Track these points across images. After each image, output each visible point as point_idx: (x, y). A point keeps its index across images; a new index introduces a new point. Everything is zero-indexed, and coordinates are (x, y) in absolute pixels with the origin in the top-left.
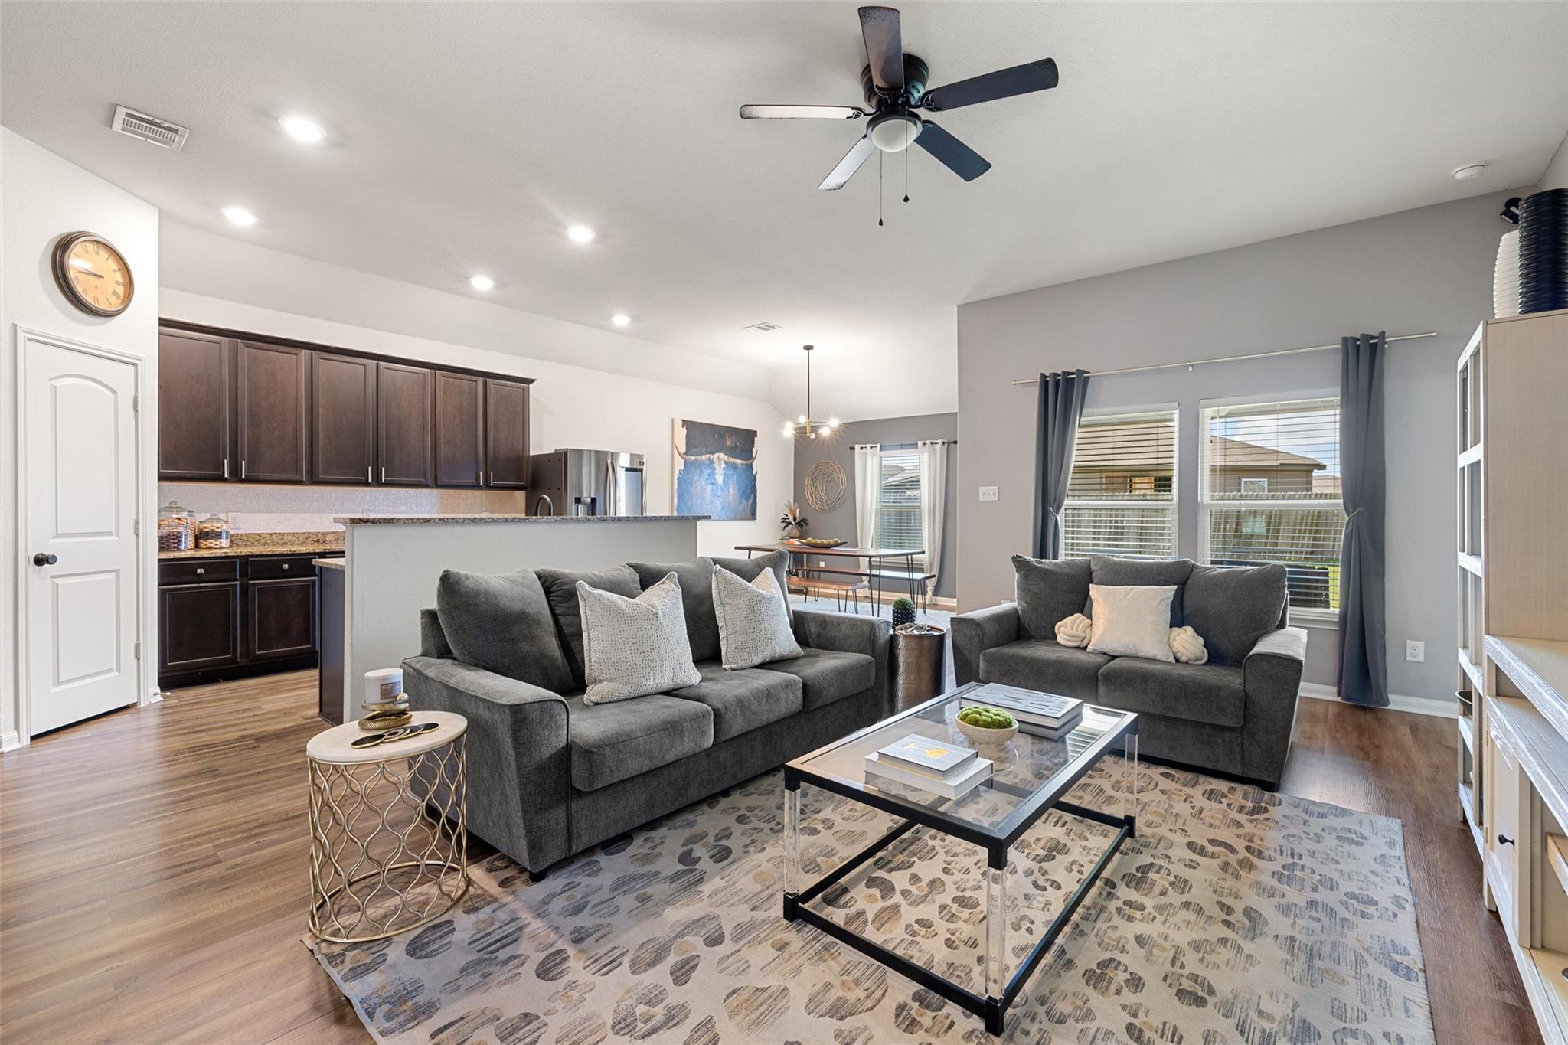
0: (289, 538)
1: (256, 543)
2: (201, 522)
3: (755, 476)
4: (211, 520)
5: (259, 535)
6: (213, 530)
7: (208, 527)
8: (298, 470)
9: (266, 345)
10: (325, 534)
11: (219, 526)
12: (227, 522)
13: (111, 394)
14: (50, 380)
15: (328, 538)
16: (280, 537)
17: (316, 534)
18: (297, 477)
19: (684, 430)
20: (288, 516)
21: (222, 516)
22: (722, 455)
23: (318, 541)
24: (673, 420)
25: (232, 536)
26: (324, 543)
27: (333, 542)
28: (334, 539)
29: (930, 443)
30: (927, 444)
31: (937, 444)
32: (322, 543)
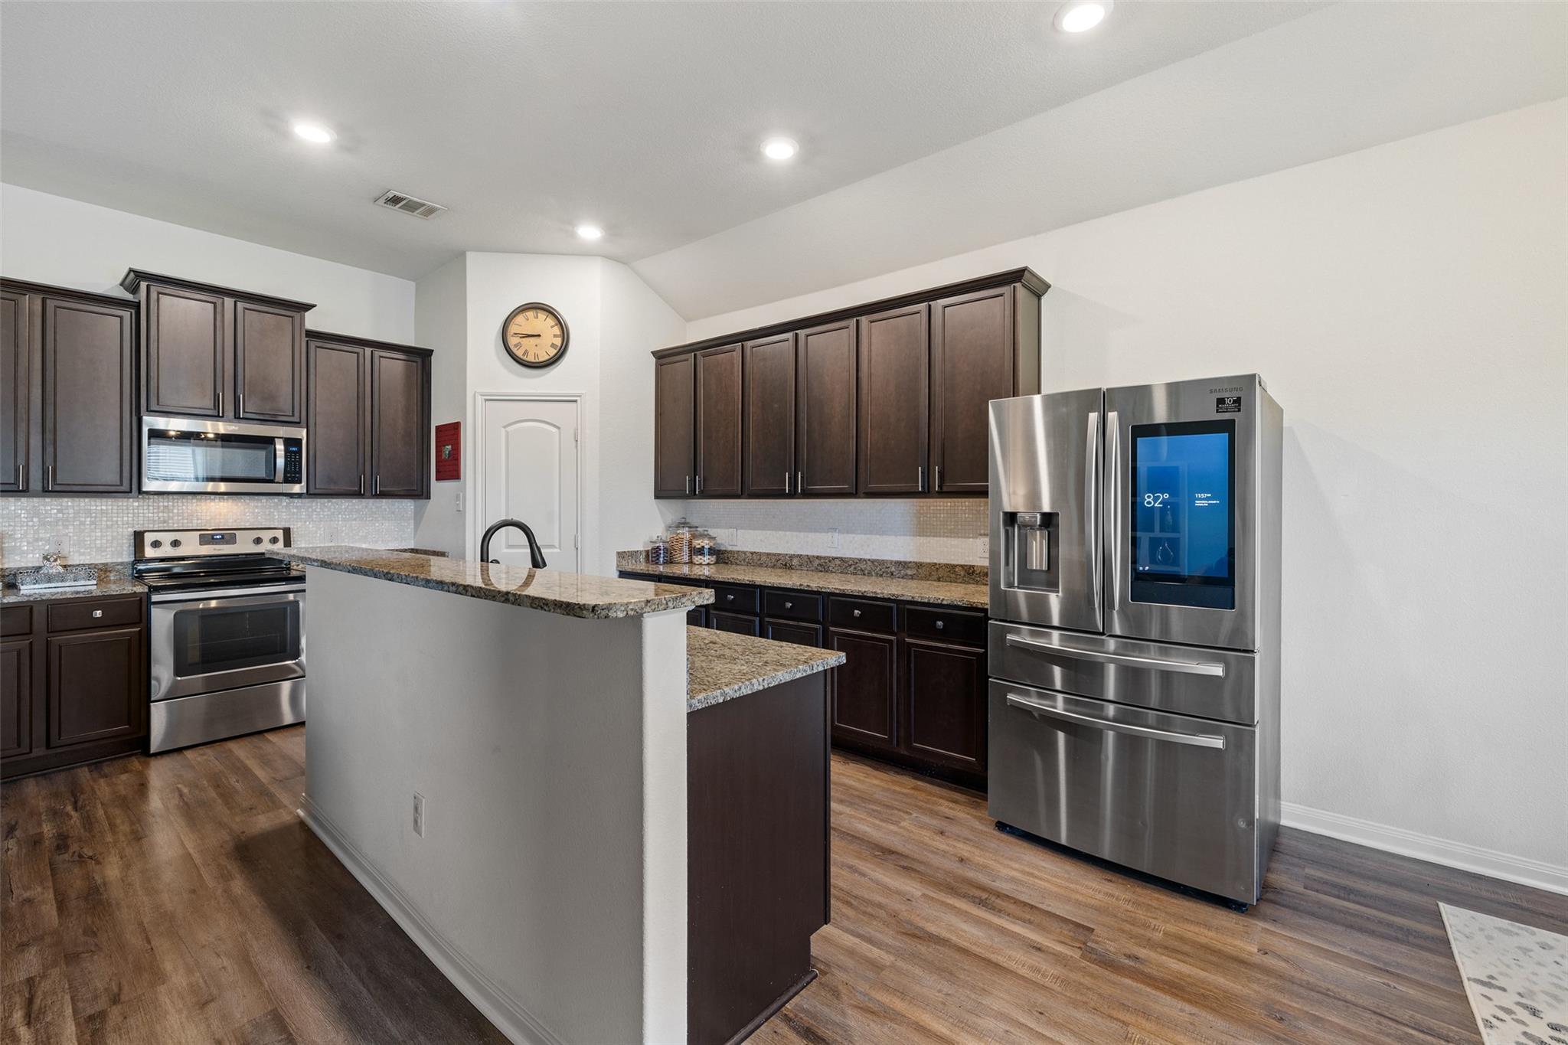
0: (764, 558)
5: (745, 553)
7: (700, 543)
9: (715, 349)
10: (792, 557)
13: (554, 430)
14: (505, 427)
15: (795, 562)
17: (785, 556)
23: (786, 565)
26: (791, 568)
27: (798, 567)
28: (798, 563)
32: (789, 568)
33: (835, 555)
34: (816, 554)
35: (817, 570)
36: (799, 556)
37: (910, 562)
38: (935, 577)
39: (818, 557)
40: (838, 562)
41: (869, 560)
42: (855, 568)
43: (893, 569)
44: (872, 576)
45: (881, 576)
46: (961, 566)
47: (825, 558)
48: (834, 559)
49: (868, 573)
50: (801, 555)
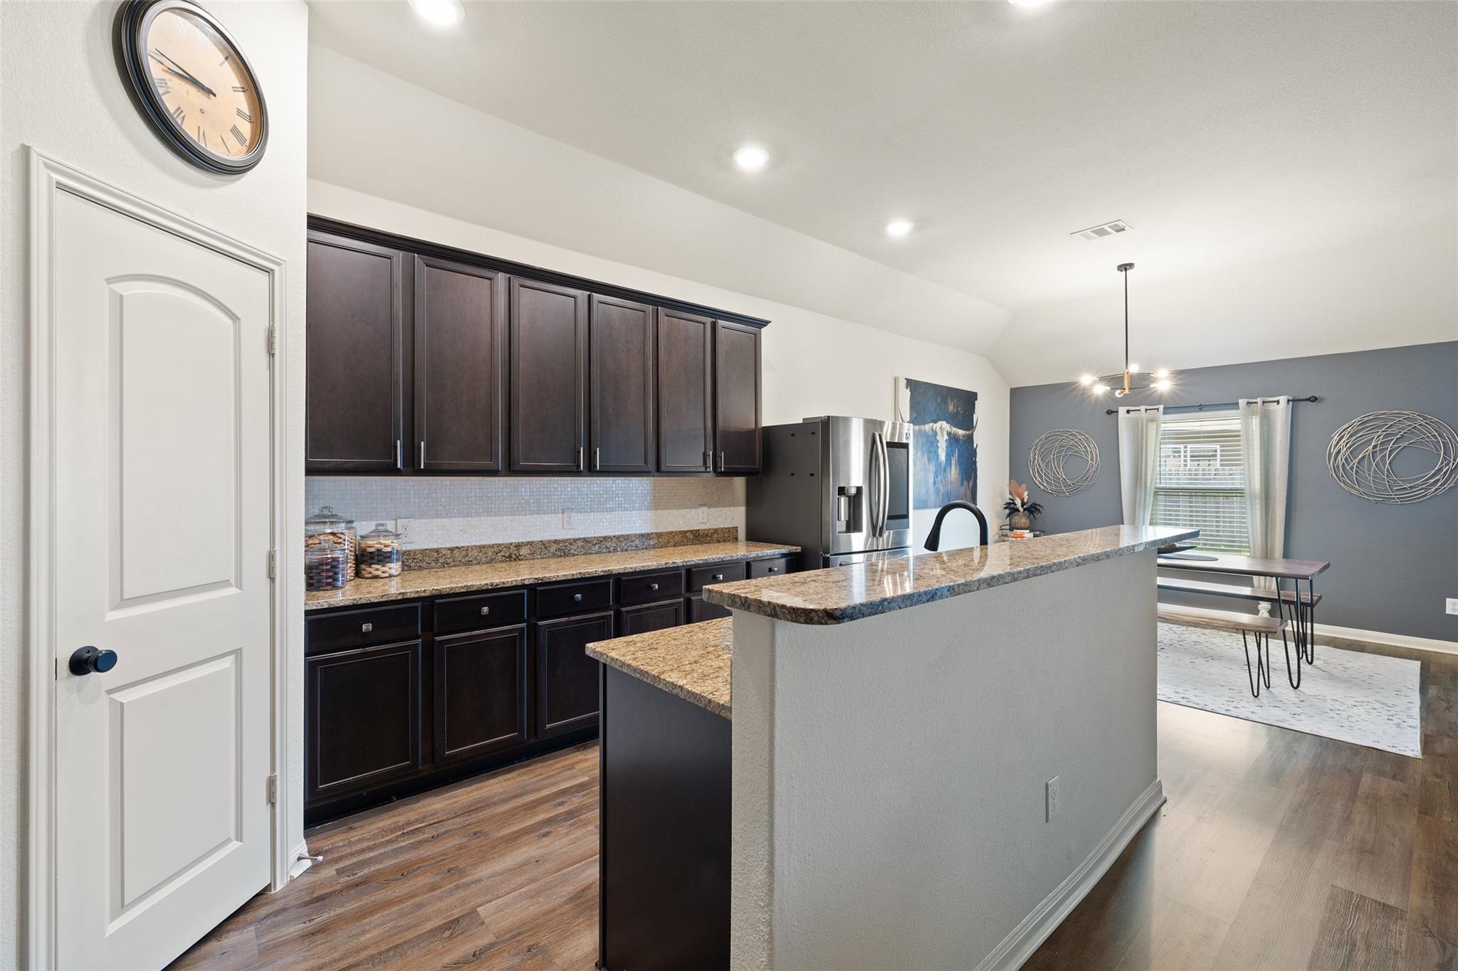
0: (475, 553)
1: (433, 564)
2: (362, 537)
3: (975, 450)
4: (378, 533)
5: (437, 551)
6: (379, 550)
7: (374, 544)
8: (492, 455)
9: (451, 265)
10: (518, 546)
11: (388, 542)
12: (397, 536)
13: (228, 321)
14: (110, 281)
15: (524, 551)
16: (464, 553)
17: (508, 546)
18: (491, 465)
19: (908, 393)
20: (474, 520)
21: (390, 526)
22: (944, 424)
23: (510, 557)
24: (896, 380)
25: (404, 553)
26: (518, 558)
27: (528, 557)
28: (529, 552)
29: (1264, 402)
30: (1256, 403)
31: (1278, 402)
32: (515, 559)
33: (577, 537)
34: (554, 538)
35: (554, 556)
36: (530, 543)
37: (652, 533)
38: (672, 543)
39: (555, 542)
40: (580, 544)
41: (614, 537)
42: (600, 547)
43: (638, 541)
44: (618, 551)
45: (626, 550)
46: (691, 531)
47: (564, 541)
48: (575, 540)
49: (614, 550)
50: (533, 542)
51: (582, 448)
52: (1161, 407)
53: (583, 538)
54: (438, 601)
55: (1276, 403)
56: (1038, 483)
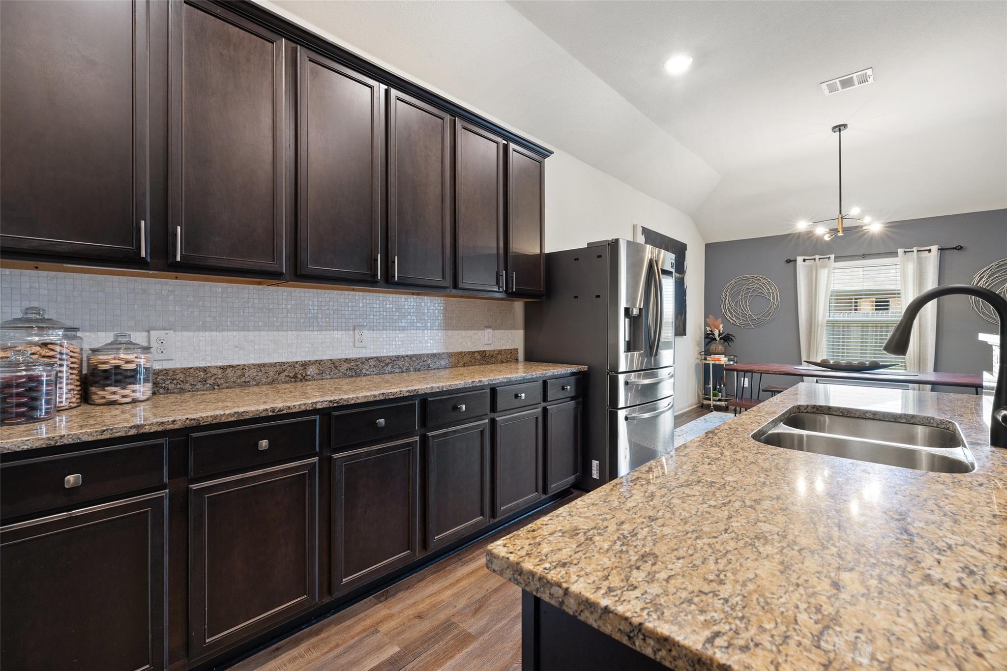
0: (253, 373)
1: (199, 386)
2: (94, 351)
3: (685, 290)
4: (115, 346)
5: (205, 370)
6: (117, 367)
7: (109, 360)
8: (274, 255)
10: (305, 365)
11: (131, 357)
12: (147, 349)
15: (311, 371)
16: (239, 373)
17: (293, 365)
18: (272, 266)
19: (643, 239)
20: (251, 335)
21: (139, 338)
23: (295, 377)
24: (634, 227)
25: (157, 373)
26: (304, 379)
27: (316, 377)
28: (317, 371)
29: (918, 251)
30: (913, 251)
31: (930, 251)
32: (301, 380)
33: (369, 356)
34: (344, 357)
35: (345, 376)
36: (318, 362)
37: (443, 353)
38: (461, 364)
39: (347, 360)
40: (372, 363)
41: (407, 356)
42: (393, 367)
43: (429, 362)
44: (411, 371)
45: (419, 370)
46: (478, 352)
47: (356, 360)
48: (368, 359)
49: (407, 370)
50: (321, 361)
51: (379, 255)
52: (832, 256)
53: (375, 357)
54: (195, 435)
55: (927, 252)
56: (728, 318)
